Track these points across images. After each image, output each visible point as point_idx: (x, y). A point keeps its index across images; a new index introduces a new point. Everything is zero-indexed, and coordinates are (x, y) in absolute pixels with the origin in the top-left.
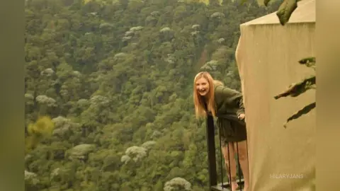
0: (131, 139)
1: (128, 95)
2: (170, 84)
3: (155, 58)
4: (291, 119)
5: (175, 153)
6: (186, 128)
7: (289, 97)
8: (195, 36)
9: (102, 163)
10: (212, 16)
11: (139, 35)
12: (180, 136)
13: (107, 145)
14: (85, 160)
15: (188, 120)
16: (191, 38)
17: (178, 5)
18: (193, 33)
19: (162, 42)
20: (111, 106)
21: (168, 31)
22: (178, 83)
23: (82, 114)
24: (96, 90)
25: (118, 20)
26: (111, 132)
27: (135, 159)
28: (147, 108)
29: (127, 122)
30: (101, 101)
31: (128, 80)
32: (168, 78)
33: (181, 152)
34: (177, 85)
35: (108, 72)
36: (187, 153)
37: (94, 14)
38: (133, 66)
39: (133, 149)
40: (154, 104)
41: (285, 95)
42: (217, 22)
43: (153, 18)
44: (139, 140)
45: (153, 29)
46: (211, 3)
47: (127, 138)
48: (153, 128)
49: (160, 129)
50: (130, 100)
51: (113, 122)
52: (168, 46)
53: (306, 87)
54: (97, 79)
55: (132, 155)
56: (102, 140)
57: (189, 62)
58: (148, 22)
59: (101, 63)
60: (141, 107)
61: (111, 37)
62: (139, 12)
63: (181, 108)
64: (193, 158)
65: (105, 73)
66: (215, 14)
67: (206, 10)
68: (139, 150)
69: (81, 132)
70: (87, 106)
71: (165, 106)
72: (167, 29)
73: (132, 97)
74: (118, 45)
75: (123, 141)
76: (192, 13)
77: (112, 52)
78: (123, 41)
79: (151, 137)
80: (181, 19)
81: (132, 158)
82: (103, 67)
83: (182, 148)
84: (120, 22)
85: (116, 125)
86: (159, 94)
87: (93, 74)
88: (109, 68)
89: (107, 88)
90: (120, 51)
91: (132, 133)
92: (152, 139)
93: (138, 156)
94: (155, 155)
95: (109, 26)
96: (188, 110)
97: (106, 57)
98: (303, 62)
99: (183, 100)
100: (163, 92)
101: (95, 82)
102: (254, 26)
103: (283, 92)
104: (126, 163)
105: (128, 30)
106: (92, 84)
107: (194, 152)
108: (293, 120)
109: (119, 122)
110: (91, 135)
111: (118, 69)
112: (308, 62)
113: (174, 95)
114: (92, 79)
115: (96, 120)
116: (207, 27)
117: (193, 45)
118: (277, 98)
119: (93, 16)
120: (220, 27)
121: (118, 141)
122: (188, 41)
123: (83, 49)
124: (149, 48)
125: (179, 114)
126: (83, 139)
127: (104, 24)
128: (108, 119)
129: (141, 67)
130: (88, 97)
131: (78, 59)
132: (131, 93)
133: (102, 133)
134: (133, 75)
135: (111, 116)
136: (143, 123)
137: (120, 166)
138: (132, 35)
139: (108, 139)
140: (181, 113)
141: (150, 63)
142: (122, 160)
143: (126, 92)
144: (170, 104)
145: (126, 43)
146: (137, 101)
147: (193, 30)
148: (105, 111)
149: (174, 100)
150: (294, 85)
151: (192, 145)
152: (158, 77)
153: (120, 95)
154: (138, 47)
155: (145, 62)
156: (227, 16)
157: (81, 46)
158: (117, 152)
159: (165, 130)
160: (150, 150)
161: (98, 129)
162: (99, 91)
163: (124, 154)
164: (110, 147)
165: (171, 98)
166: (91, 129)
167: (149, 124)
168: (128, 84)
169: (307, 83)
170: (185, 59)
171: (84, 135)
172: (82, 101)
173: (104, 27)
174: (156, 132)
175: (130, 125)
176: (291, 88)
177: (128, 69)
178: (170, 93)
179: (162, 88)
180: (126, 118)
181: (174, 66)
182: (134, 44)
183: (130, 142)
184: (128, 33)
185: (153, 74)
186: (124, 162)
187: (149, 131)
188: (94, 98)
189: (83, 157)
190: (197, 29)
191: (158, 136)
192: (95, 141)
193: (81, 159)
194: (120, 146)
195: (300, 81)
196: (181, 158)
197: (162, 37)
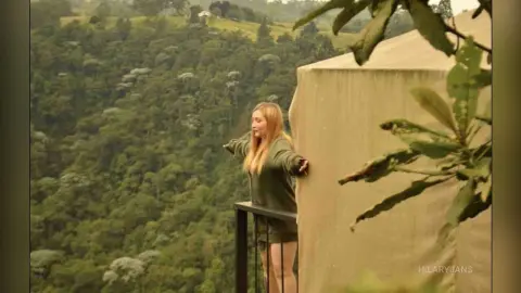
0: (121, 246)
1: (121, 176)
2: (188, 161)
3: (167, 119)
4: (362, 217)
5: (190, 272)
6: (210, 232)
7: (362, 182)
8: (232, 89)
9: (73, 282)
10: (260, 59)
11: (143, 82)
12: (200, 244)
13: (82, 253)
14: (46, 275)
15: (213, 220)
16: (226, 93)
17: (208, 39)
18: (230, 84)
19: (180, 94)
20: (93, 191)
21: (190, 79)
22: (202, 162)
23: (45, 202)
24: (70, 163)
25: (112, 56)
26: (89, 232)
27: (126, 278)
28: (150, 198)
29: (116, 217)
30: (78, 182)
31: (122, 152)
32: (185, 151)
33: (199, 271)
34: (199, 164)
35: (92, 137)
36: (209, 272)
37: (75, 43)
38: (131, 131)
39: (124, 261)
40: (161, 193)
41: (356, 178)
42: (268, 69)
43: (168, 57)
44: (134, 247)
45: (167, 74)
46: (259, 40)
47: (115, 243)
48: (157, 230)
49: (168, 233)
50: (124, 184)
51: (94, 216)
52: (188, 102)
53: (390, 167)
54: (72, 148)
55: (121, 271)
56: (74, 244)
57: (221, 128)
58: (160, 63)
59: (82, 122)
60: (139, 195)
61: (99, 83)
62: (147, 45)
63: (204, 200)
64: (218, 280)
65: (86, 139)
66: (266, 57)
67: (252, 49)
68: (132, 263)
69: (41, 230)
70: (54, 189)
71: (178, 197)
72: (190, 75)
73: (127, 179)
74: (109, 96)
75: (108, 248)
76: (230, 53)
77: (100, 105)
78: (118, 89)
79: (154, 244)
80: (212, 61)
81: (121, 276)
82: (83, 129)
83: (201, 263)
84: (115, 59)
85: (99, 221)
86: (171, 176)
87: (67, 138)
88: (93, 130)
89: (88, 162)
90: (112, 105)
91: (122, 235)
92: (154, 248)
93: (130, 273)
94: (158, 272)
95: (97, 65)
96: (214, 205)
97: (90, 113)
98: (387, 127)
99: (207, 188)
100: (178, 174)
101: (68, 151)
102: (319, 71)
103: (354, 174)
104: (110, 283)
105: (127, 72)
106: (64, 155)
107: (218, 271)
108: (366, 220)
109: (103, 217)
110: (58, 236)
111: (107, 133)
112: (395, 126)
113: (195, 179)
114: (64, 147)
115: (68, 213)
116: (251, 77)
117: (228, 103)
118: (342, 182)
119: (74, 48)
120: (272, 77)
121: (100, 247)
122: (221, 96)
123: (53, 97)
124: (159, 103)
125: (199, 210)
126: (43, 241)
127: (89, 60)
128: (86, 212)
129: (145, 132)
130: (56, 175)
131: (45, 113)
132: (125, 172)
133: (75, 234)
134: (131, 144)
135: (92, 206)
136: (141, 222)
137: (101, 287)
138: (134, 80)
139: (85, 244)
140: (204, 208)
141: (159, 126)
142: (105, 279)
143: (117, 170)
144: (187, 193)
145: (122, 93)
146: (134, 185)
147: (230, 79)
148: (81, 199)
149: (192, 188)
150: (370, 163)
151: (217, 260)
152: (170, 150)
153: (107, 175)
154: (141, 100)
155: (151, 124)
156: (283, 62)
157: (51, 93)
158: (96, 265)
159: (176, 234)
160: (150, 264)
161: (69, 226)
162: (74, 167)
163: (108, 269)
164: (86, 256)
165: (189, 183)
166: (58, 226)
167: (151, 223)
168: (121, 158)
169: (392, 160)
170: (213, 123)
171: (46, 235)
172: (47, 181)
173: (90, 65)
174: (161, 237)
175: (121, 223)
176: (366, 167)
177: (122, 135)
178: (188, 176)
179: (176, 168)
180: (115, 211)
181: (197, 133)
182: (135, 95)
183: (118, 251)
184: (126, 77)
185: (163, 144)
186: (107, 282)
187: (151, 233)
188: (66, 176)
189: (41, 270)
190: (237, 78)
191: (164, 243)
192: (63, 245)
193: (38, 273)
194: (103, 256)
195: (380, 157)
196: (198, 281)
197: (181, 87)
